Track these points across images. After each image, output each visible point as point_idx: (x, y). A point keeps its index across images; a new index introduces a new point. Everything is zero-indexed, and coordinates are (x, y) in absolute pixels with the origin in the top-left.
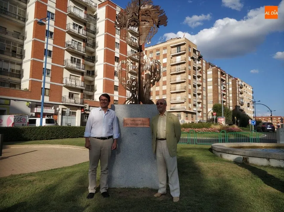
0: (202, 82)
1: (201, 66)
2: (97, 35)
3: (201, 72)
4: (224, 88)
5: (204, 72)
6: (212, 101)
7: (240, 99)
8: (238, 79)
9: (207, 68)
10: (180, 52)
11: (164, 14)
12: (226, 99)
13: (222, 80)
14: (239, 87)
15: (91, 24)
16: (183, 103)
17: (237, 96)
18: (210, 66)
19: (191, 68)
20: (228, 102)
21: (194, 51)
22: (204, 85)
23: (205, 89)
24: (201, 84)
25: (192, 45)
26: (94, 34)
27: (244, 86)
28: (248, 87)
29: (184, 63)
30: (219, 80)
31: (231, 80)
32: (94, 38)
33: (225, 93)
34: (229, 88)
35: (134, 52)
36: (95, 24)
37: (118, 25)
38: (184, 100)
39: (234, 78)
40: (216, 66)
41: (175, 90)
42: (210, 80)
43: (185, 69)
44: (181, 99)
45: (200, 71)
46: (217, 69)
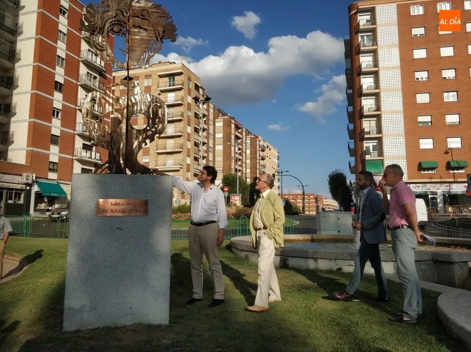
0: (207, 137)
1: (206, 113)
2: (19, 38)
3: (207, 122)
4: (239, 149)
5: (211, 123)
6: (222, 169)
7: (260, 167)
8: (260, 138)
9: (215, 117)
10: (173, 86)
11: (170, 20)
12: (241, 166)
13: (237, 138)
14: (260, 149)
15: (6, 14)
16: (178, 171)
17: (257, 162)
18: (220, 114)
19: (191, 114)
20: (244, 171)
21: (197, 87)
22: (211, 144)
23: (211, 150)
24: (206, 141)
25: (193, 78)
26: (14, 35)
27: (267, 148)
28: (272, 150)
29: (180, 105)
30: (233, 137)
31: (249, 137)
32: (13, 43)
33: (241, 158)
34: (246, 149)
35: (93, 76)
36: (16, 16)
37: (86, 26)
38: (179, 166)
39: (254, 135)
40: (229, 115)
41: (165, 148)
42: (219, 135)
43: (182, 115)
44: (174, 165)
45: (205, 121)
46: (229, 119)
